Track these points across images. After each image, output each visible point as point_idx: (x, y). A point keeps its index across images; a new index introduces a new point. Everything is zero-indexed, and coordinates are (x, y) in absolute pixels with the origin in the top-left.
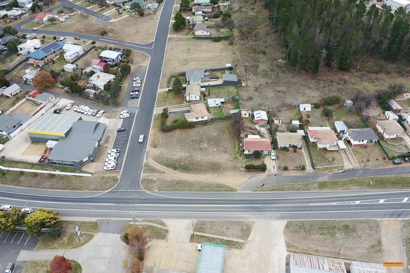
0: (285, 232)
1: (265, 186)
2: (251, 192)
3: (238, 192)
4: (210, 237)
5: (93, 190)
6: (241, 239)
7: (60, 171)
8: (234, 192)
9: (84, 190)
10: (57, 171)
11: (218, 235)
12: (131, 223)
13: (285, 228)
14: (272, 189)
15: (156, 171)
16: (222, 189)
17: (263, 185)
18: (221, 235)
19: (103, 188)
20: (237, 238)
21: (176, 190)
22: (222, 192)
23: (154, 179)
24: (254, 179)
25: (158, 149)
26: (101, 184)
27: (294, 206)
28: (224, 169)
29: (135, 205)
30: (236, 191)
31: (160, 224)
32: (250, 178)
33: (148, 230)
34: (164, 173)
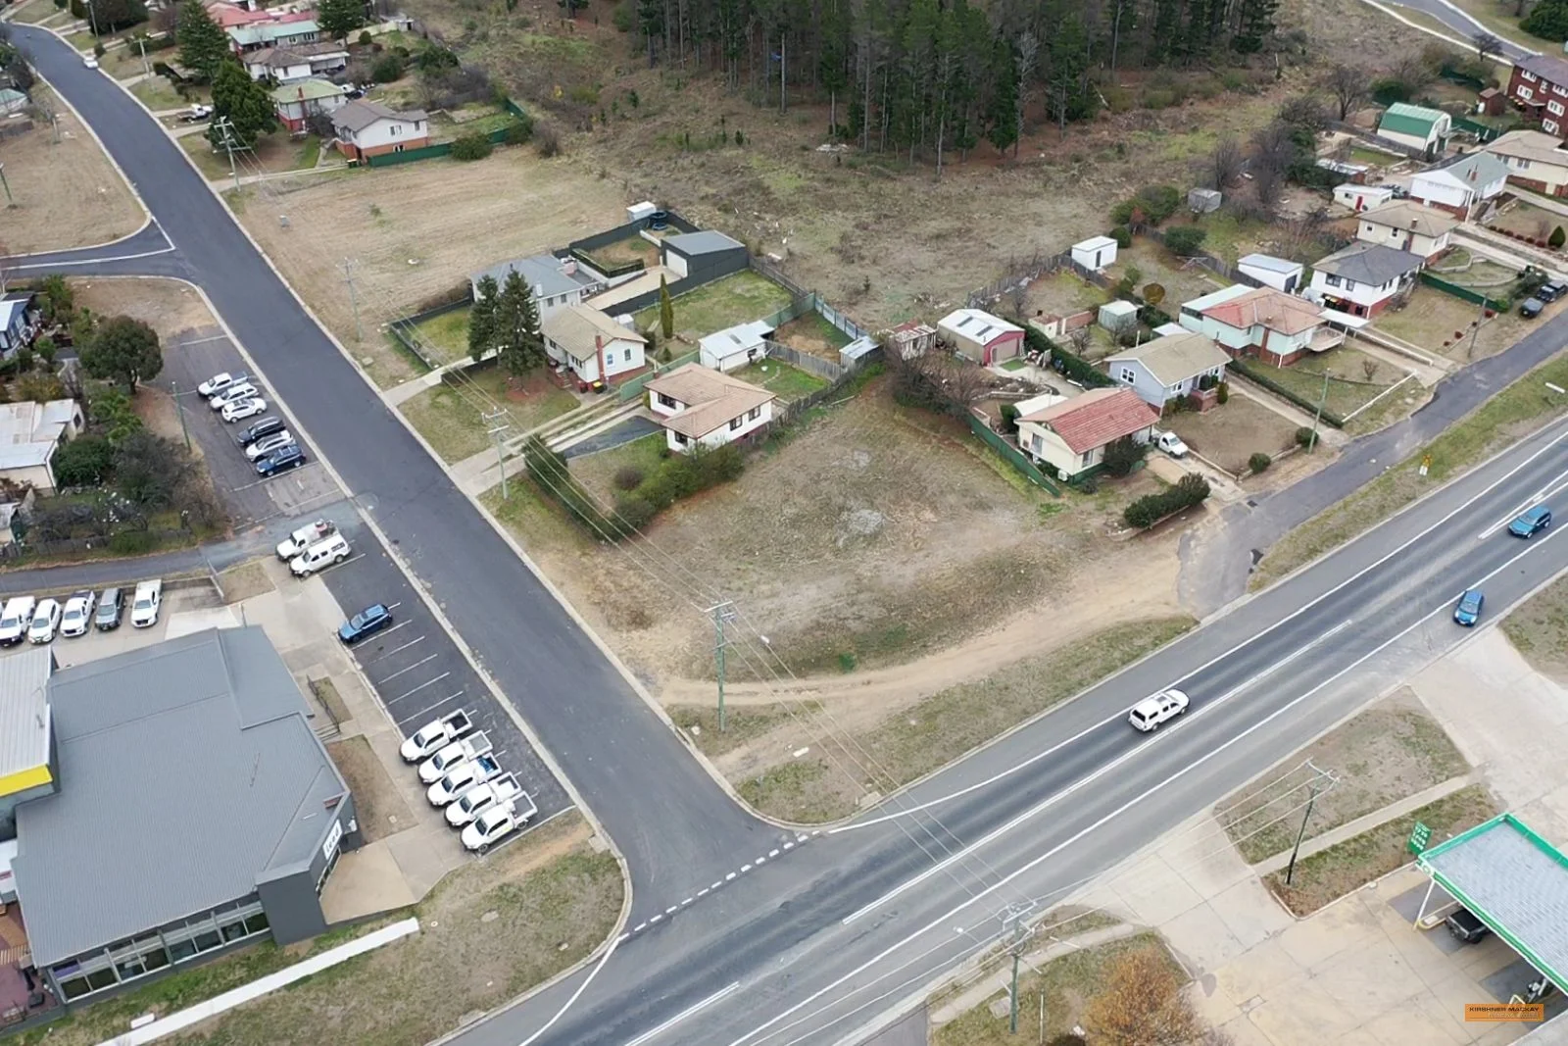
0: (1537, 666)
1: (1268, 554)
2: (1247, 598)
3: (1206, 622)
4: (1347, 842)
5: (512, 991)
6: (1447, 778)
7: (168, 1012)
8: (1195, 630)
9: (450, 1025)
10: (134, 1023)
11: (1361, 815)
12: (941, 1016)
13: (1519, 649)
14: (1302, 550)
15: (764, 720)
16: (1138, 642)
17: (1258, 555)
18: (1368, 805)
19: (565, 946)
20: (1435, 783)
21: (961, 746)
22: (1150, 654)
23: (797, 754)
24: (1198, 552)
25: (668, 625)
26: (530, 932)
27: (1446, 569)
28: (1047, 567)
29: (847, 921)
30: (1197, 623)
31: (1083, 929)
32: (1181, 552)
33: (1067, 993)
34: (814, 706)
